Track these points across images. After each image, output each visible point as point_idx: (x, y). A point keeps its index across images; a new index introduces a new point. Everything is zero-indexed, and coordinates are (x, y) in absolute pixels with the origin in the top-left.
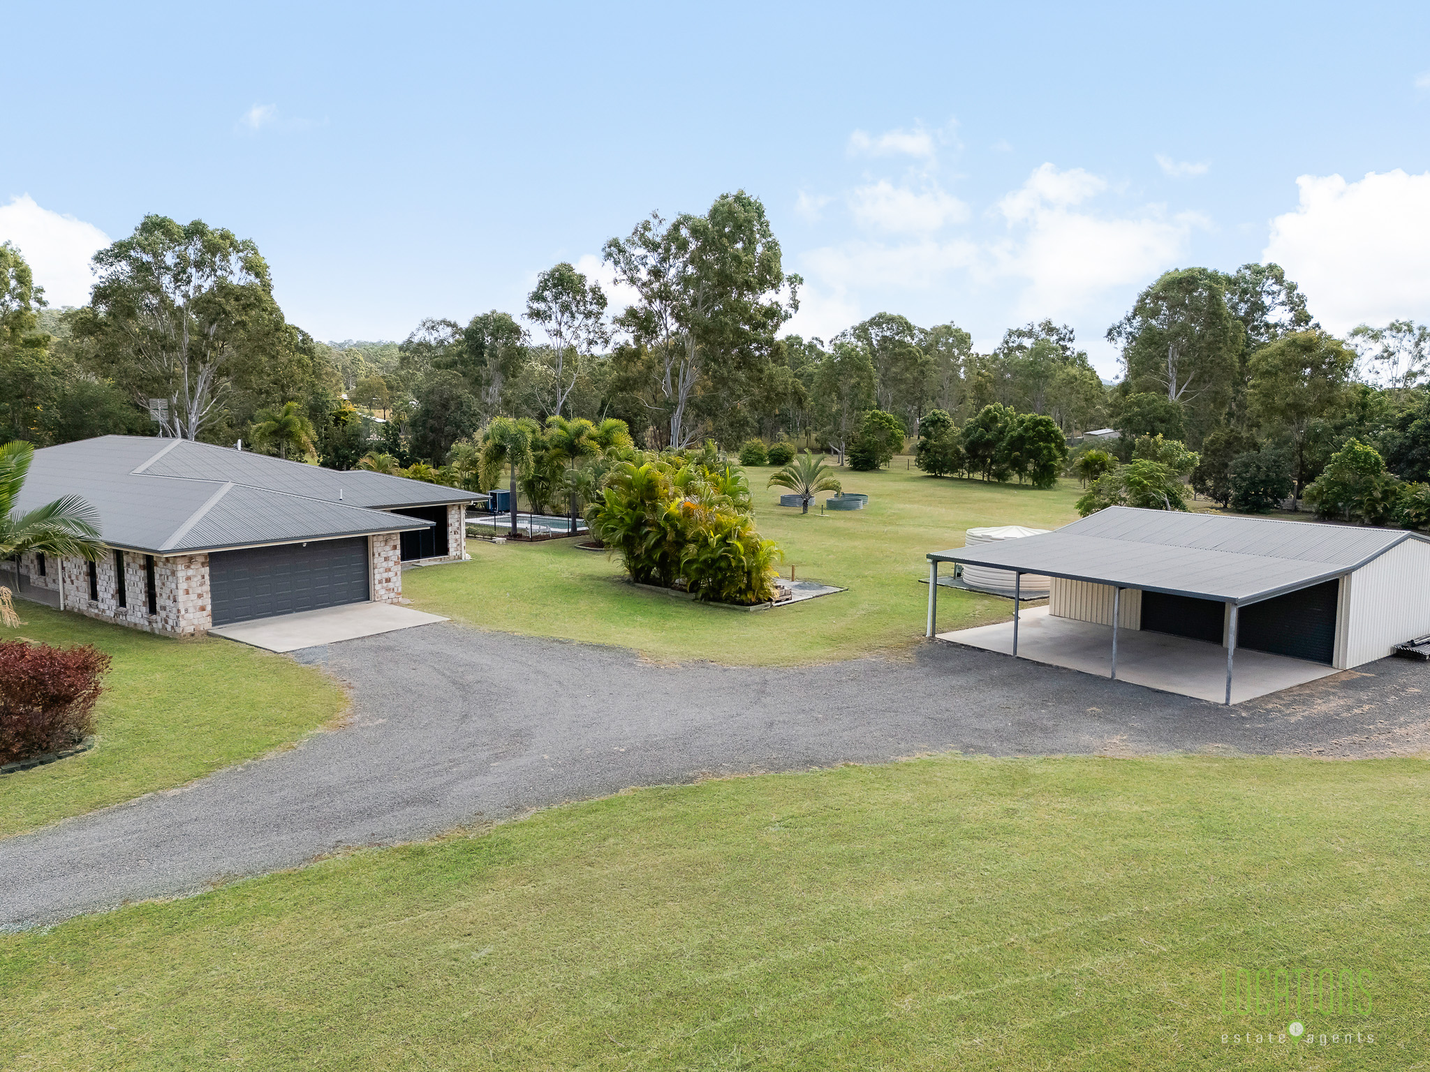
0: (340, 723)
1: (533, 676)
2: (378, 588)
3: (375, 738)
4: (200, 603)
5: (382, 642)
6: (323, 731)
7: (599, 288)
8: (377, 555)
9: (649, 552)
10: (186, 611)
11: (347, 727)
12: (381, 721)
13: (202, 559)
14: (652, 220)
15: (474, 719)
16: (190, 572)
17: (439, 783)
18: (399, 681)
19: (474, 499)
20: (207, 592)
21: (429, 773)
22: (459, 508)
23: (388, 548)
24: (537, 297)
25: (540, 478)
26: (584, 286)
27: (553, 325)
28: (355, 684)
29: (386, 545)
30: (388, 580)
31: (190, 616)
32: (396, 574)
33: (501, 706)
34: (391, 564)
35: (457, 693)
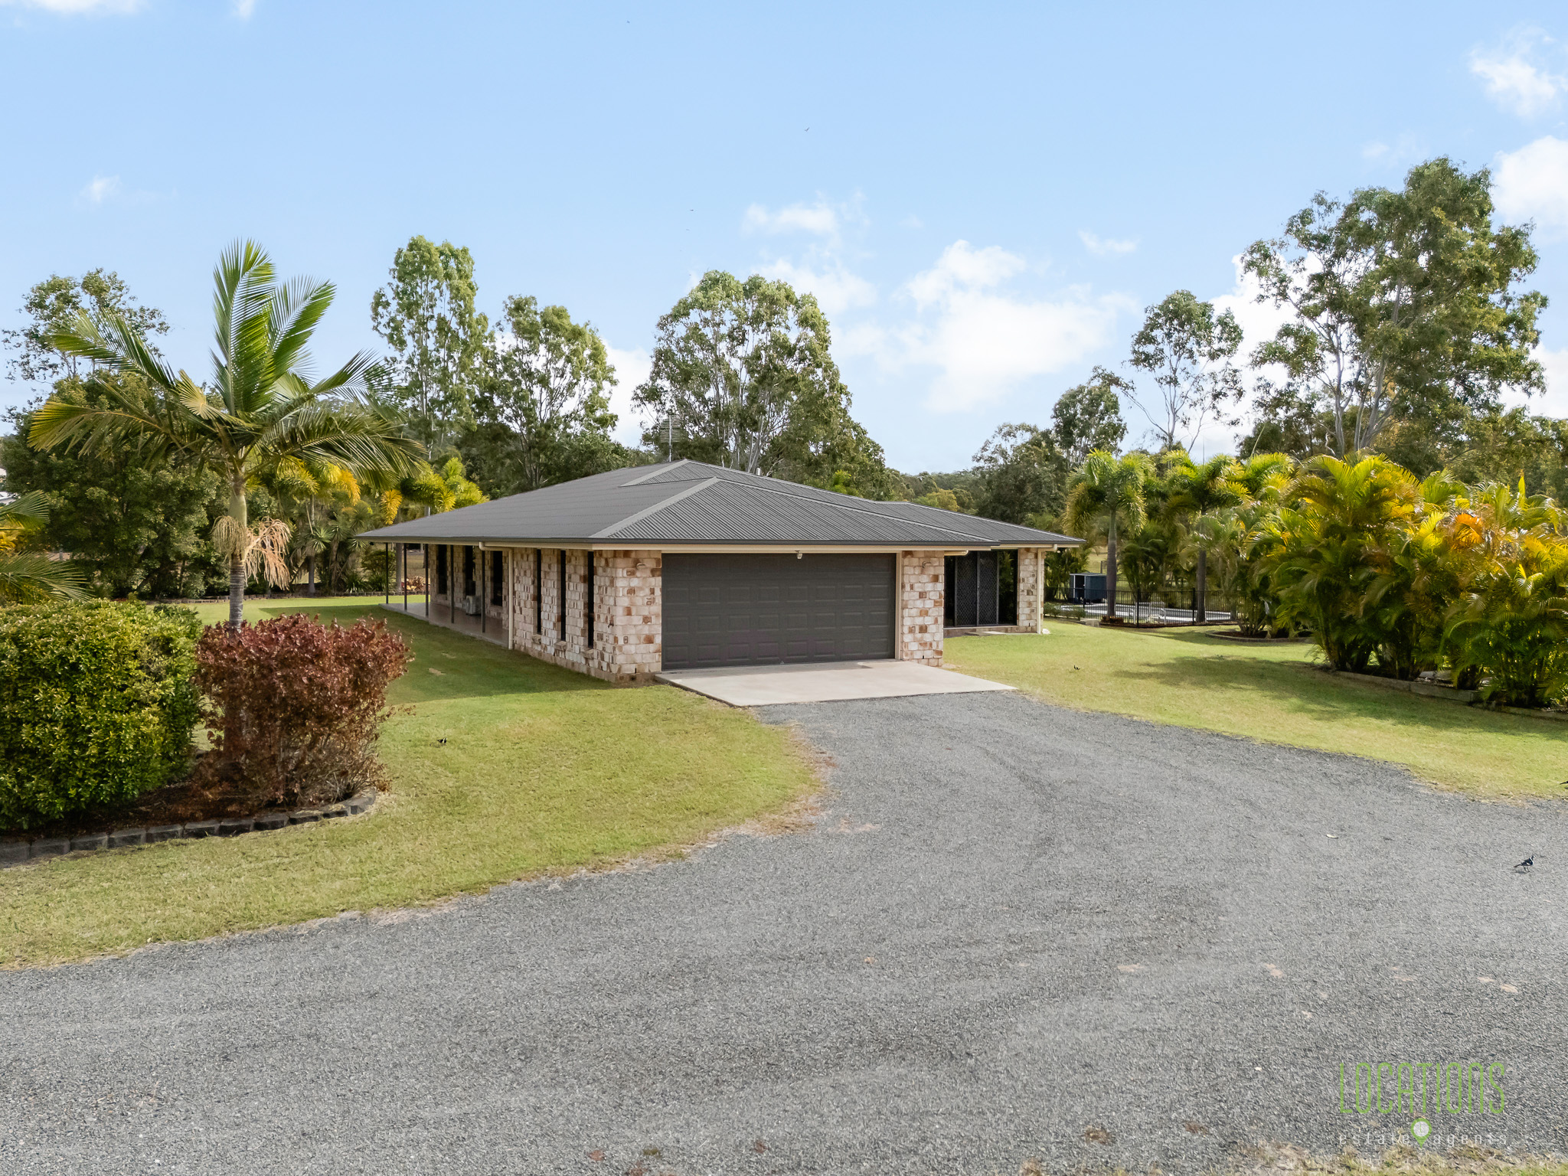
0: (788, 820)
1: (1185, 785)
2: (906, 640)
3: (848, 859)
4: (646, 630)
5: (901, 707)
6: (750, 832)
7: (1232, 318)
8: (908, 588)
9: (1373, 613)
10: (626, 640)
11: (799, 831)
12: (869, 827)
13: (651, 564)
14: (1315, 207)
15: (1065, 849)
16: (635, 582)
17: (978, 997)
18: (918, 764)
19: (1059, 543)
20: (657, 616)
21: (954, 962)
22: (1036, 556)
23: (925, 578)
24: (1145, 338)
25: (1147, 552)
26: (1210, 317)
27: (1164, 371)
28: (839, 760)
29: (922, 572)
30: (923, 629)
31: (631, 648)
32: (936, 621)
33: (1124, 831)
34: (929, 604)
35: (1030, 797)
